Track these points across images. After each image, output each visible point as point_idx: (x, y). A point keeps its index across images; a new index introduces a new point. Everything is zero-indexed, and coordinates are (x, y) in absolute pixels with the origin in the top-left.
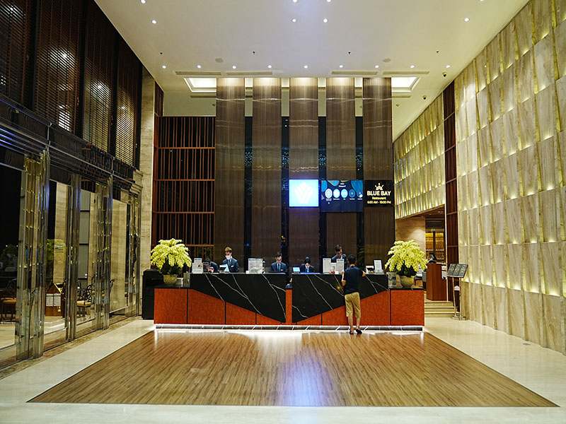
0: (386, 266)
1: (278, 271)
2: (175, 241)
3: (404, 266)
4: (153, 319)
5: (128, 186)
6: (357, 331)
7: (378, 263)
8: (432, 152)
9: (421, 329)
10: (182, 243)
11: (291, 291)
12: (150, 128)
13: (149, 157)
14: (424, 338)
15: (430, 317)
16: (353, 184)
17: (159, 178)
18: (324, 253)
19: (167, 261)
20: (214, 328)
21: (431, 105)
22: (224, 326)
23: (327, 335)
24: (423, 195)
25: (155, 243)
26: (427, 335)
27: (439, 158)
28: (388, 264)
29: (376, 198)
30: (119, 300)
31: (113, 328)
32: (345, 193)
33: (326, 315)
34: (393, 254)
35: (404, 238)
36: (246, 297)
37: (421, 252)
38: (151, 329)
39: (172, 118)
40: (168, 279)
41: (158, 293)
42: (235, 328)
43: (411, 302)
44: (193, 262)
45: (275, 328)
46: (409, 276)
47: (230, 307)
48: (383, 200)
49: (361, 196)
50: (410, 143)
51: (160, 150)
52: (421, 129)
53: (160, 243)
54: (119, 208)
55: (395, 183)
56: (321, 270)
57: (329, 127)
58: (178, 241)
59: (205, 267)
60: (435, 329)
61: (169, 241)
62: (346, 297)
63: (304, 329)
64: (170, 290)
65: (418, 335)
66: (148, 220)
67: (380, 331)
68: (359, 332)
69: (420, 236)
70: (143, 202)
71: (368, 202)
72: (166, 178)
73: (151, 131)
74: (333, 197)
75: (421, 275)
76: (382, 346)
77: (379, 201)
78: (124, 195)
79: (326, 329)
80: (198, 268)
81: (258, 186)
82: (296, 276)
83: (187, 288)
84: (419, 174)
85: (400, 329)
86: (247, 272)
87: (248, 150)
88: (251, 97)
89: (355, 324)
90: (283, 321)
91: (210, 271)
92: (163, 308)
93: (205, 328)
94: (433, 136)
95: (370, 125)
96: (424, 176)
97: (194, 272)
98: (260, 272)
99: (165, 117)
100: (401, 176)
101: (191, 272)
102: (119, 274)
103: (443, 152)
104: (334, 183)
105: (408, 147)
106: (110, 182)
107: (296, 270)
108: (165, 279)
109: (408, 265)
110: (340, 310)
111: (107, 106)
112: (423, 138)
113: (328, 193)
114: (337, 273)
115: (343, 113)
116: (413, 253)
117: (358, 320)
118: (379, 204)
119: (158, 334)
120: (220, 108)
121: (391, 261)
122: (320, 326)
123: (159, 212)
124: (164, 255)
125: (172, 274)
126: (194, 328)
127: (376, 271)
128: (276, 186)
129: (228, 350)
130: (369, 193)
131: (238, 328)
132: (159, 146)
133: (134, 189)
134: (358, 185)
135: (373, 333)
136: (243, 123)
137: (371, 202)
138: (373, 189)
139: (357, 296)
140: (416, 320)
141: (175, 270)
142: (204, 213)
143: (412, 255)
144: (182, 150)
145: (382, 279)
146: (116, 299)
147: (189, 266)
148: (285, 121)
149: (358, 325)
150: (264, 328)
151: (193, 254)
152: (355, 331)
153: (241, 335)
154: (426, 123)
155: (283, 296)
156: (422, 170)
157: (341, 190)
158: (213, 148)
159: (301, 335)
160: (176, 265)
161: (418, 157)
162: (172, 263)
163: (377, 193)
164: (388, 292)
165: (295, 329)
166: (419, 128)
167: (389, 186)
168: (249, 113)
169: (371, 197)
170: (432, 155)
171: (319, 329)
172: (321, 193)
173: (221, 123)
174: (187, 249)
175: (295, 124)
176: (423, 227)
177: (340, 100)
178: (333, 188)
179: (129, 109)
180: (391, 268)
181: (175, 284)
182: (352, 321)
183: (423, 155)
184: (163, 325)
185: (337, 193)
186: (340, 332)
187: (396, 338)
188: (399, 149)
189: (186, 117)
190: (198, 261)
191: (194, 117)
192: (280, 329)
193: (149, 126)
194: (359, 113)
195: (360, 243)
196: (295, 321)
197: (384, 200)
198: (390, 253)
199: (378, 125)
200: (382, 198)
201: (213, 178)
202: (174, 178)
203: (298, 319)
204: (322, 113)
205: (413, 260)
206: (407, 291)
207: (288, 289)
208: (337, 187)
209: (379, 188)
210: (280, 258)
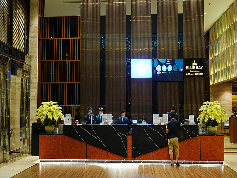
0: (197, 119)
1: (123, 123)
2: (53, 103)
3: (209, 119)
4: (38, 156)
5: (21, 66)
6: (176, 164)
7: (192, 117)
8: (234, 37)
9: (222, 163)
10: (57, 104)
11: (131, 136)
12: (36, 26)
13: (35, 45)
14: (224, 170)
15: (231, 155)
16: (176, 61)
17: (42, 59)
18: (155, 110)
19: (47, 116)
20: (79, 162)
21: (234, 3)
22: (86, 160)
24: (228, 68)
25: (39, 104)
26: (226, 167)
28: (199, 117)
29: (192, 71)
30: (16, 143)
31: (12, 161)
32: (170, 68)
33: (155, 153)
34: (202, 111)
36: (101, 141)
37: (222, 109)
38: (37, 162)
39: (50, 18)
40: (48, 128)
41: (42, 138)
42: (93, 162)
43: (215, 144)
44: (65, 117)
45: (120, 162)
46: (213, 126)
47: (90, 147)
48: (197, 73)
49: (182, 70)
50: (220, 30)
51: (43, 40)
52: (227, 20)
53: (42, 104)
54: (16, 80)
55: (210, 59)
56: (152, 122)
57: (159, 21)
59: (73, 121)
60: (232, 163)
61: (48, 103)
62: (169, 140)
63: (140, 162)
64: (49, 136)
65: (220, 168)
66: (35, 88)
67: (192, 165)
68: (178, 165)
69: (228, 97)
70: (31, 76)
71: (187, 74)
72: (47, 59)
73: (36, 27)
74: (162, 71)
77: (194, 73)
78: (19, 72)
79: (155, 163)
80: (68, 121)
81: (110, 62)
82: (135, 126)
83: (61, 135)
84: (225, 53)
85: (207, 163)
86: (101, 124)
88: (105, 1)
89: (175, 159)
90: (125, 157)
91: (76, 123)
92: (45, 148)
93: (73, 162)
94: (235, 26)
95: (188, 19)
96: (229, 54)
97: (65, 124)
98: (110, 123)
99: (46, 17)
100: (213, 55)
101: (63, 123)
102: (16, 126)
104: (163, 61)
105: (219, 32)
106: (9, 63)
107: (135, 122)
108: (46, 128)
109: (212, 118)
110: (165, 149)
111: (6, 12)
112: (229, 27)
113: (159, 68)
114: (163, 124)
115: (169, 11)
116: (216, 110)
117: (177, 157)
118: (194, 76)
119: (42, 165)
120: (83, 9)
121: (201, 116)
122: (151, 161)
123: (43, 83)
124: (46, 112)
125: (51, 125)
126: (66, 161)
127: (190, 122)
128: (122, 62)
129: (87, 176)
130: (187, 68)
131: (95, 162)
132: (42, 38)
133: (25, 68)
134: (180, 62)
135: (188, 165)
136: (99, 19)
137: (189, 74)
138: (191, 65)
139: (176, 140)
140: (219, 157)
141: (53, 123)
142: (73, 83)
143: (215, 111)
144: (58, 40)
145: (195, 128)
146: (15, 142)
147: (62, 119)
148: (128, 17)
149: (177, 160)
150: (113, 162)
151: (65, 112)
152: (175, 164)
153: (97, 166)
154: (230, 16)
155: (126, 140)
156: (228, 50)
157: (167, 66)
158: (78, 38)
159: (138, 166)
160: (53, 119)
161: (225, 40)
162: (50, 118)
163: (194, 68)
164: (199, 138)
165: (134, 162)
166: (226, 20)
167: (204, 62)
168: (103, 13)
169: (189, 70)
170: (235, 39)
171: (150, 162)
172: (154, 68)
173: (84, 20)
174: (61, 108)
175: (136, 19)
176: (230, 90)
177: (167, 2)
178: (162, 65)
179: (21, 13)
180: (201, 121)
181: (53, 132)
182: (173, 157)
183: (228, 38)
184: (45, 159)
185: (164, 68)
186: (165, 165)
187: (204, 170)
188: (212, 35)
189: (60, 17)
190: (68, 116)
191: (65, 17)
192: (124, 162)
193: (35, 23)
194: (180, 11)
195: (182, 102)
196: (134, 157)
198: (200, 110)
199: (194, 18)
200: (197, 71)
201: (79, 59)
202: (53, 59)
203: (136, 156)
204: (154, 11)
205: (216, 115)
206: (212, 137)
207: (129, 135)
208: (165, 64)
209: (195, 64)
210: (124, 114)
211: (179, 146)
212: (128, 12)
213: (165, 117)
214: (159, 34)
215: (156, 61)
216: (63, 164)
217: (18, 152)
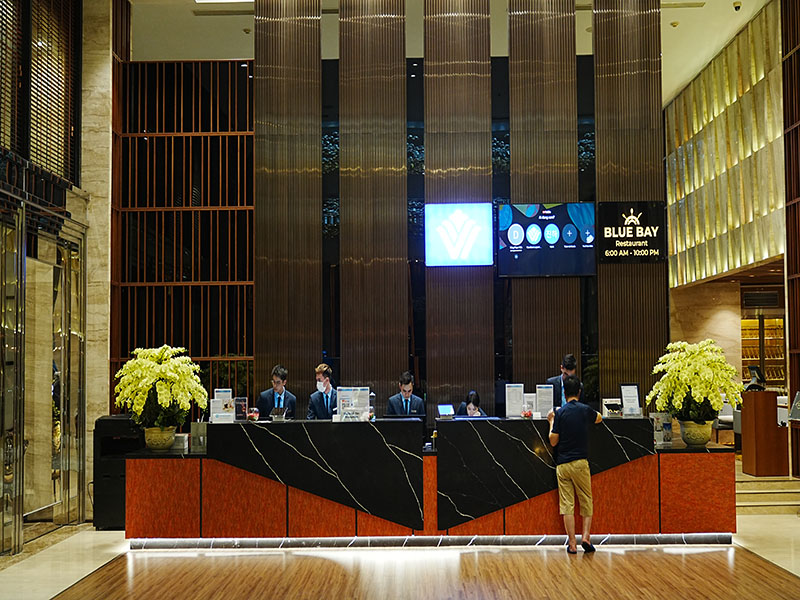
0: (649, 398)
1: (404, 413)
2: (171, 350)
3: (689, 400)
4: (121, 528)
5: (54, 226)
6: (585, 545)
7: (630, 393)
8: (755, 132)
9: (728, 541)
10: (185, 354)
11: (434, 458)
12: (103, 91)
13: (102, 157)
14: (736, 559)
15: (750, 513)
16: (572, 211)
17: (125, 205)
18: (505, 373)
19: (153, 394)
20: (261, 546)
21: (752, 21)
22: (284, 540)
23: (521, 562)
24: (734, 233)
25: (121, 353)
26: (742, 552)
27: (770, 146)
28: (652, 394)
29: (625, 244)
30: (42, 491)
31: (31, 552)
32: (552, 234)
33: (514, 512)
34: (664, 372)
35: (691, 332)
36: (334, 474)
37: (728, 366)
38: (119, 551)
39: (152, 65)
40: (155, 436)
41: (136, 473)
42: (309, 545)
43: (706, 480)
45: (399, 544)
46: (700, 421)
47: (298, 497)
48: (640, 248)
49: (590, 239)
50: (705, 109)
51: (125, 140)
52: (729, 77)
53: (135, 357)
54: (40, 274)
55: (670, 201)
56: (500, 409)
57: (515, 76)
58: (176, 350)
59: (239, 409)
60: (760, 540)
61: (156, 352)
62: (559, 469)
63: (464, 543)
64: (161, 461)
65: (723, 555)
66: (101, 301)
67: (635, 547)
68: (589, 549)
69: (728, 326)
70: (89, 259)
71: (607, 253)
72: (142, 204)
73: (105, 97)
74: (525, 242)
75: (730, 418)
76: (643, 579)
77: (631, 249)
78: (45, 246)
79: (515, 543)
80: (223, 410)
82: (446, 425)
83: (201, 457)
84: (724, 183)
85: (680, 542)
86: (336, 419)
87: (330, 132)
88: (335, 11)
89: (579, 530)
90: (417, 526)
91: (251, 418)
92: (147, 503)
93: (242, 546)
94: (756, 96)
95: (610, 70)
96: (736, 188)
97: (214, 420)
98: (365, 416)
99: (136, 64)
100: (682, 188)
101: (206, 419)
102: (42, 429)
103: (780, 134)
104: (529, 210)
105: (700, 116)
106: (20, 218)
107: (446, 410)
108: (148, 436)
109: (698, 397)
110: (544, 500)
111: (9, 42)
112: (735, 100)
113: (515, 235)
114: (537, 416)
115: (547, 43)
116: (709, 370)
117: (587, 521)
118: (631, 256)
119: (135, 561)
120: (264, 38)
121: (659, 389)
122: (501, 537)
123: (127, 284)
124: (146, 383)
125: (165, 424)
126: (216, 546)
127: (626, 410)
128: (395, 213)
130: (608, 232)
131: (315, 545)
132: (124, 131)
134: (584, 215)
135: (620, 550)
136: (317, 70)
137: (614, 253)
138: (618, 223)
139: (582, 469)
140: (719, 520)
141: (173, 417)
142: (229, 283)
143: (707, 374)
144: (178, 140)
145: (640, 429)
146: (33, 485)
147: (203, 404)
148: (416, 67)
149: (586, 533)
150: (374, 544)
151: (210, 381)
152: (580, 547)
153: (324, 559)
154: (740, 65)
155: (417, 469)
156: (731, 174)
157: (543, 225)
158: (248, 133)
159: (458, 555)
160: (174, 405)
161: (722, 143)
162: (164, 399)
163: (629, 233)
164: (654, 458)
165: (445, 543)
166: (725, 77)
167: (655, 213)
168: (330, 51)
169: (613, 240)
170: (755, 138)
171: (497, 543)
172: (499, 235)
173: (266, 72)
174: (197, 367)
175: (439, 70)
176: (736, 304)
177: (542, 16)
178: (526, 224)
179: (55, 49)
180: (660, 404)
181: (170, 448)
182: (573, 523)
183: (732, 134)
184: (146, 541)
185: (534, 234)
186: (545, 550)
187: (673, 561)
188: (678, 124)
189: (185, 63)
190: (224, 396)
191: (203, 63)
192: (410, 544)
193: (101, 84)
194: (585, 46)
195: (589, 345)
196: (443, 526)
197: (643, 248)
198: (657, 368)
199: (630, 69)
200: (640, 244)
201: (250, 203)
202: (160, 204)
203: (450, 522)
204: (500, 48)
205: (709, 385)
206: (697, 455)
207: (428, 454)
208: (535, 220)
209: (632, 219)
210: (409, 387)
211: (594, 489)
212: (415, 49)
213: (545, 392)
214: (517, 121)
215: (505, 211)
216: (207, 555)
217: (44, 518)
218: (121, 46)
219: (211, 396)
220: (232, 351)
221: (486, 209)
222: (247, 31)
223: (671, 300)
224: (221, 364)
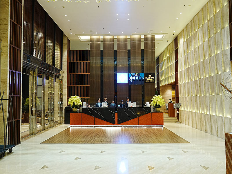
1: (113, 106)
3: (156, 104)
4: (69, 124)
7: (148, 103)
9: (162, 126)
10: (79, 97)
13: (66, 65)
17: (69, 73)
19: (74, 103)
20: (90, 126)
22: (94, 126)
23: (130, 128)
24: (168, 77)
25: (69, 97)
26: (164, 128)
28: (151, 103)
29: (149, 80)
30: (56, 119)
31: (56, 127)
32: (137, 78)
33: (129, 122)
36: (102, 115)
38: (69, 127)
39: (74, 51)
40: (74, 109)
41: (71, 115)
42: (98, 126)
43: (159, 117)
45: (112, 126)
46: (158, 108)
47: (96, 119)
49: (143, 79)
50: (165, 57)
51: (69, 63)
52: (168, 52)
53: (71, 97)
57: (131, 53)
58: (77, 96)
59: (87, 105)
60: (167, 126)
61: (74, 96)
63: (122, 126)
64: (75, 113)
65: (162, 128)
66: (65, 88)
67: (148, 127)
70: (64, 82)
71: (146, 81)
72: (72, 73)
73: (66, 56)
74: (133, 79)
77: (150, 80)
78: (57, 80)
79: (129, 126)
80: (85, 105)
81: (105, 72)
82: (119, 108)
83: (81, 113)
84: (167, 69)
85: (155, 126)
86: (102, 107)
87: (102, 59)
88: (103, 42)
90: (114, 124)
91: (89, 107)
92: (73, 120)
93: (87, 126)
94: (171, 55)
96: (169, 70)
97: (83, 107)
98: (106, 107)
99: (71, 51)
100: (161, 69)
102: (56, 109)
103: (174, 62)
104: (133, 74)
106: (54, 76)
107: (119, 106)
108: (73, 110)
109: (158, 104)
110: (134, 119)
112: (168, 55)
113: (131, 78)
114: (133, 107)
115: (136, 46)
118: (150, 82)
119: (71, 128)
120: (91, 46)
123: (69, 86)
124: (73, 101)
125: (76, 108)
126: (84, 126)
127: (147, 106)
129: (96, 132)
130: (146, 78)
131: (99, 126)
132: (69, 61)
133: (60, 78)
134: (142, 75)
135: (146, 127)
136: (100, 52)
137: (147, 81)
140: (161, 123)
142: (86, 86)
143: (159, 100)
144: (78, 63)
145: (149, 109)
147: (81, 105)
150: (108, 126)
151: (83, 101)
153: (100, 128)
154: (169, 50)
155: (114, 115)
157: (136, 77)
158: (89, 61)
159: (121, 128)
160: (77, 105)
161: (167, 62)
162: (76, 104)
163: (149, 78)
164: (151, 113)
165: (119, 126)
168: (102, 49)
170: (171, 62)
171: (127, 126)
172: (129, 78)
173: (92, 52)
174: (81, 99)
176: (171, 89)
177: (136, 42)
179: (59, 49)
180: (152, 105)
181: (76, 111)
184: (73, 126)
185: (134, 78)
186: (134, 127)
187: (153, 130)
189: (79, 50)
190: (85, 103)
191: (82, 50)
192: (113, 126)
193: (66, 54)
194: (143, 48)
196: (118, 124)
198: (152, 99)
199: (150, 50)
200: (151, 80)
201: (89, 73)
202: (75, 73)
203: (119, 123)
204: (129, 48)
205: (159, 102)
206: (158, 113)
207: (116, 112)
208: (134, 76)
209: (150, 76)
210: (114, 102)
212: (115, 48)
213: (135, 103)
215: (130, 74)
216: (82, 127)
217: (56, 123)
218: (69, 48)
219: (83, 103)
220: (86, 96)
221: (127, 74)
222: (89, 44)
223: (160, 88)
224: (84, 98)
